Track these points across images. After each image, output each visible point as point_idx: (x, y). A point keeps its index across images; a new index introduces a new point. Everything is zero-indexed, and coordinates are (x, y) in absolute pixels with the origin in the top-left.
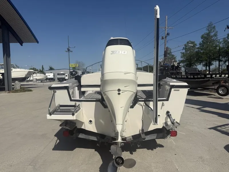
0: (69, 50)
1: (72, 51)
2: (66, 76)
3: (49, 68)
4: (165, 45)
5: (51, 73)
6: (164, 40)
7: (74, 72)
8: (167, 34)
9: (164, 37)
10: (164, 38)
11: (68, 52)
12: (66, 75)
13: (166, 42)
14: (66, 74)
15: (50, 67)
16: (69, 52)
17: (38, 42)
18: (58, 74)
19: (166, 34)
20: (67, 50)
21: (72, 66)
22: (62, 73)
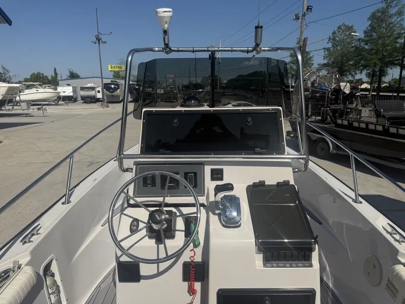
0: (99, 40)
1: (105, 42)
2: (99, 92)
3: (68, 74)
4: (301, 33)
5: (69, 85)
6: (300, 21)
7: (112, 84)
8: (308, 9)
9: (300, 15)
10: (300, 18)
11: (97, 44)
12: (97, 89)
13: (305, 26)
14: (98, 87)
15: (70, 72)
16: (99, 44)
17: (9, 22)
18: (82, 89)
19: (305, 8)
20: (95, 40)
21: (113, 69)
22: (89, 85)
